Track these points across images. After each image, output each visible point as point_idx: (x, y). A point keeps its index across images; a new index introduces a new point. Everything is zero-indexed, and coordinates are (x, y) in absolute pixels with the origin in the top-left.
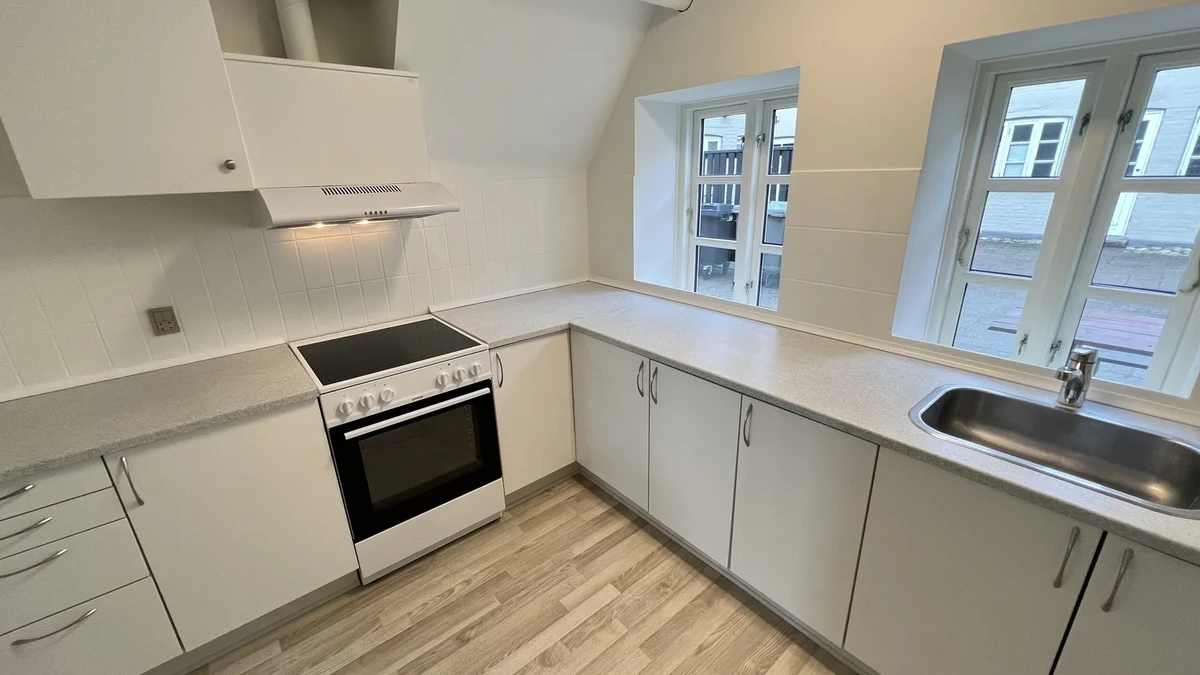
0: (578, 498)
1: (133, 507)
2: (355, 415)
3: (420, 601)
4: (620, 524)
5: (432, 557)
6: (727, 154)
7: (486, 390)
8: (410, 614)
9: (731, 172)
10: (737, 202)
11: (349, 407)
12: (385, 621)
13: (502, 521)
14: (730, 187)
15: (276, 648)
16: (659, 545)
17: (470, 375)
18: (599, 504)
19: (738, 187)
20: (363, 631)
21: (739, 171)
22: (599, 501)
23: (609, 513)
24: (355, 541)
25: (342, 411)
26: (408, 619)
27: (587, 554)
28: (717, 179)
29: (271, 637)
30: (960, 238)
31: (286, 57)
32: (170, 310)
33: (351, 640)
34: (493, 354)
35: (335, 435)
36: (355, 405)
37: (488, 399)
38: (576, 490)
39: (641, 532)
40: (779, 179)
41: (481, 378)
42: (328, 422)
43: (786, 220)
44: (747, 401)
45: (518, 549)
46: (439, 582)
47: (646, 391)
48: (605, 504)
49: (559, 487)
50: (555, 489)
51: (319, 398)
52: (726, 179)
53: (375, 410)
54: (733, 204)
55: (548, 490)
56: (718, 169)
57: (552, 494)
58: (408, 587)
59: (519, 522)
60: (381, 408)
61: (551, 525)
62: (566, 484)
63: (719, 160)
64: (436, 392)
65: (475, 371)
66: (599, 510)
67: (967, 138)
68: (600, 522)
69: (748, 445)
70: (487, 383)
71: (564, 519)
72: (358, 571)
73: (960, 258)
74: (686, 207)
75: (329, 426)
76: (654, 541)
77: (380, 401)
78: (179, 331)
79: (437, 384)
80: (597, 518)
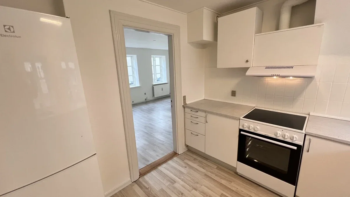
2: (247, 129)
3: (243, 190)
5: (258, 186)
7: (295, 148)
8: (237, 189)
11: (245, 126)
12: (232, 184)
15: (216, 167)
17: (290, 139)
20: (227, 180)
26: (236, 189)
29: (217, 165)
33: (224, 179)
34: (308, 137)
36: (247, 126)
41: (296, 143)
46: (252, 192)
51: (239, 120)
53: (252, 131)
58: (244, 184)
64: (274, 137)
75: (240, 128)
79: (275, 134)
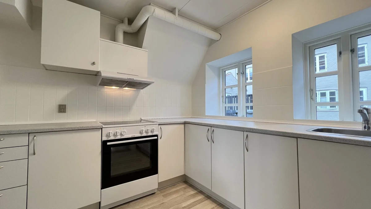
0: (185, 188)
1: (32, 155)
2: (112, 138)
4: (200, 197)
6: (233, 97)
7: (156, 138)
9: (234, 103)
10: (237, 109)
11: (111, 134)
13: (156, 194)
14: (235, 107)
16: (216, 205)
17: (152, 132)
18: (192, 190)
19: (237, 107)
21: (237, 103)
22: (193, 189)
23: (196, 194)
24: (102, 189)
25: (108, 136)
27: (188, 206)
28: (230, 105)
30: (310, 92)
31: (115, 41)
32: (65, 106)
34: (160, 126)
35: (104, 143)
36: (113, 134)
37: (156, 140)
38: (184, 186)
39: (209, 200)
40: (250, 104)
41: (155, 134)
42: (103, 138)
43: (253, 114)
44: (246, 133)
45: (161, 203)
47: (210, 139)
48: (195, 191)
49: (178, 184)
50: (177, 185)
51: (102, 129)
52: (233, 105)
53: (119, 137)
54: (236, 110)
55: (174, 185)
56: (231, 102)
57: (175, 186)
59: (163, 194)
60: (121, 137)
61: (174, 196)
62: (181, 183)
63: (231, 99)
64: (139, 135)
65: (153, 130)
66: (192, 192)
67: (305, 62)
68: (193, 196)
69: (248, 151)
70: (157, 136)
71: (180, 194)
72: (100, 203)
73: (312, 98)
74: (221, 95)
75: (103, 140)
76: (214, 203)
77: (121, 135)
78: (66, 112)
79: (140, 133)
80: (192, 195)
